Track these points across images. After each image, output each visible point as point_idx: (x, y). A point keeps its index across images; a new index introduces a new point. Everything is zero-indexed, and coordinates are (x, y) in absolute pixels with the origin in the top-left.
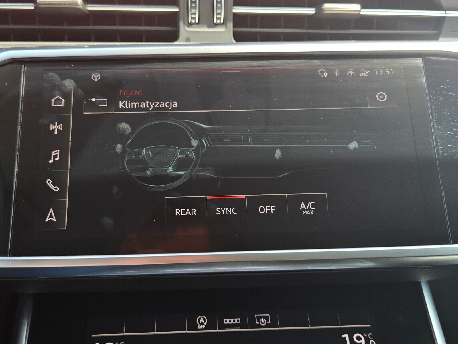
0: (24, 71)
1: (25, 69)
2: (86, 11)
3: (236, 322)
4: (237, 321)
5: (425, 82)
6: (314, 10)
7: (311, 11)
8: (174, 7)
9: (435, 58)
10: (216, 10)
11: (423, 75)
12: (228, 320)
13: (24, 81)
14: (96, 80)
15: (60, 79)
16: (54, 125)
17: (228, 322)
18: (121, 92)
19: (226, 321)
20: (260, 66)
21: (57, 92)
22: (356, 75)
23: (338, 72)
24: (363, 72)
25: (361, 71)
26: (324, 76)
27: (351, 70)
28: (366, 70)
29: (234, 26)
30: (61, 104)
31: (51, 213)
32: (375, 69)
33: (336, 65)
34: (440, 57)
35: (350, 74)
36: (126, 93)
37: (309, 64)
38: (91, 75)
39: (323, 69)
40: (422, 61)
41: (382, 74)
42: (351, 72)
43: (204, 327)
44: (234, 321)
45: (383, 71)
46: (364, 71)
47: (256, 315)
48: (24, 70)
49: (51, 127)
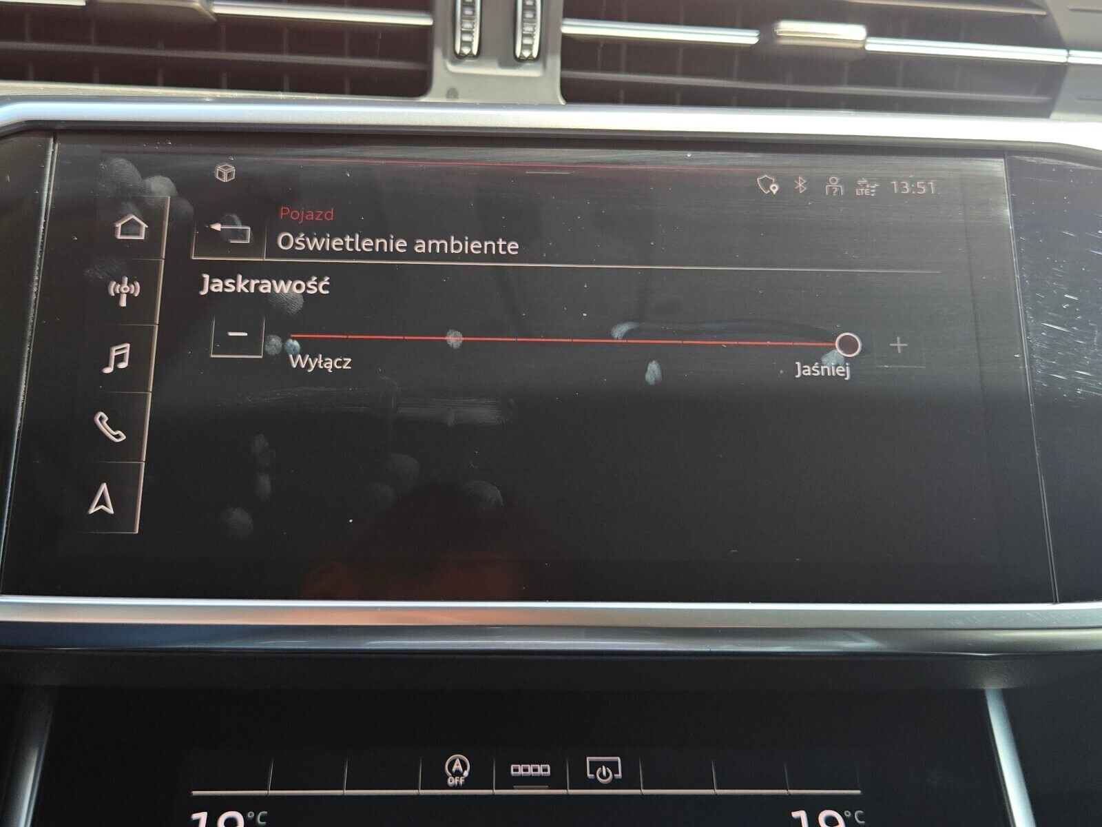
0: (53, 153)
1: (57, 147)
2: (212, 17)
3: (540, 772)
4: (542, 770)
5: (1009, 215)
6: (756, 35)
7: (748, 38)
8: (423, 15)
9: (1034, 160)
10: (523, 26)
11: (1006, 198)
12: (520, 768)
13: (53, 176)
14: (225, 179)
15: (138, 175)
16: (120, 282)
17: (521, 772)
18: (285, 211)
19: (516, 770)
20: (618, 163)
21: (130, 206)
22: (845, 192)
23: (804, 185)
24: (864, 186)
25: (860, 182)
26: (771, 192)
27: (834, 180)
28: (871, 182)
29: (564, 66)
30: (138, 234)
31: (103, 495)
32: (892, 180)
33: (801, 168)
34: (1049, 157)
35: (831, 190)
36: (295, 215)
37: (736, 162)
38: (213, 168)
39: (769, 174)
40: (1003, 164)
41: (907, 192)
42: (835, 185)
43: (461, 783)
44: (535, 770)
45: (910, 186)
46: (866, 185)
47: (588, 759)
48: (53, 150)
49: (113, 288)
